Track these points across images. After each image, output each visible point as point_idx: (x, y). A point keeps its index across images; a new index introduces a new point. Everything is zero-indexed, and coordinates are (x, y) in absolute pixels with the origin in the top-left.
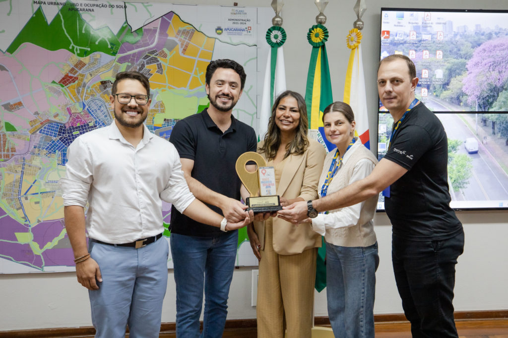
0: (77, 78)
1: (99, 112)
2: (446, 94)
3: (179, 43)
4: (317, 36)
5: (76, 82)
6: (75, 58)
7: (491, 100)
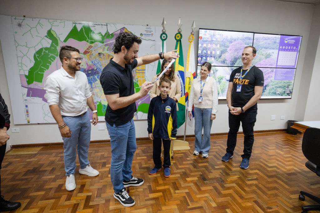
0: (89, 52)
1: (98, 65)
2: (220, 60)
4: (178, 37)
5: (89, 53)
6: (89, 44)
7: (234, 62)
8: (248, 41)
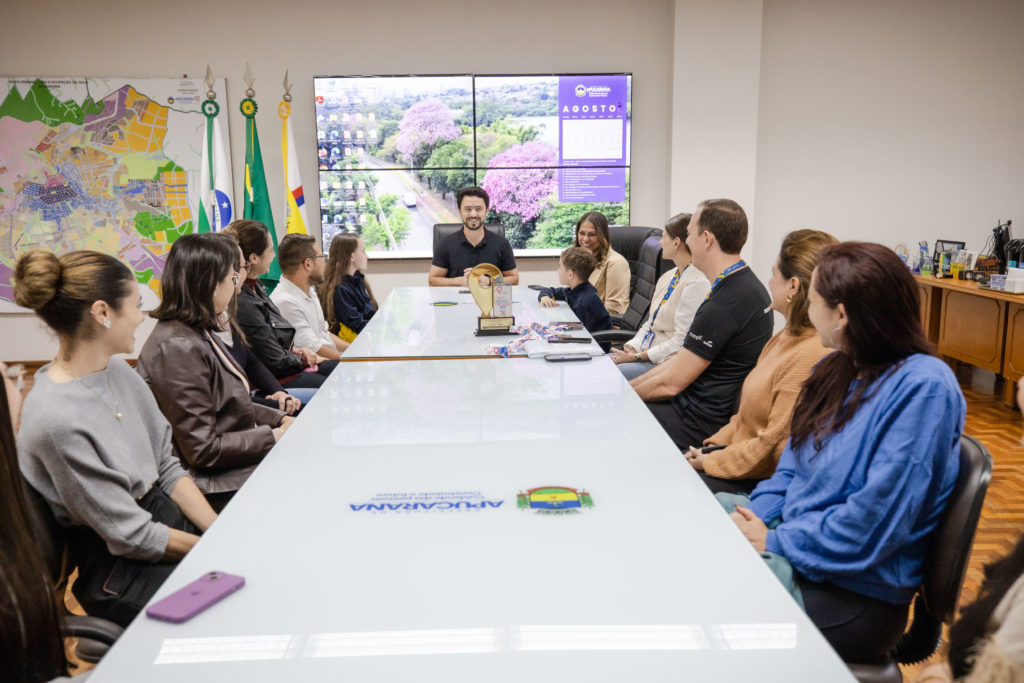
0: (50, 146)
1: (71, 174)
2: (381, 152)
3: (136, 112)
5: (50, 149)
6: (48, 128)
7: (425, 157)
8: (458, 99)
